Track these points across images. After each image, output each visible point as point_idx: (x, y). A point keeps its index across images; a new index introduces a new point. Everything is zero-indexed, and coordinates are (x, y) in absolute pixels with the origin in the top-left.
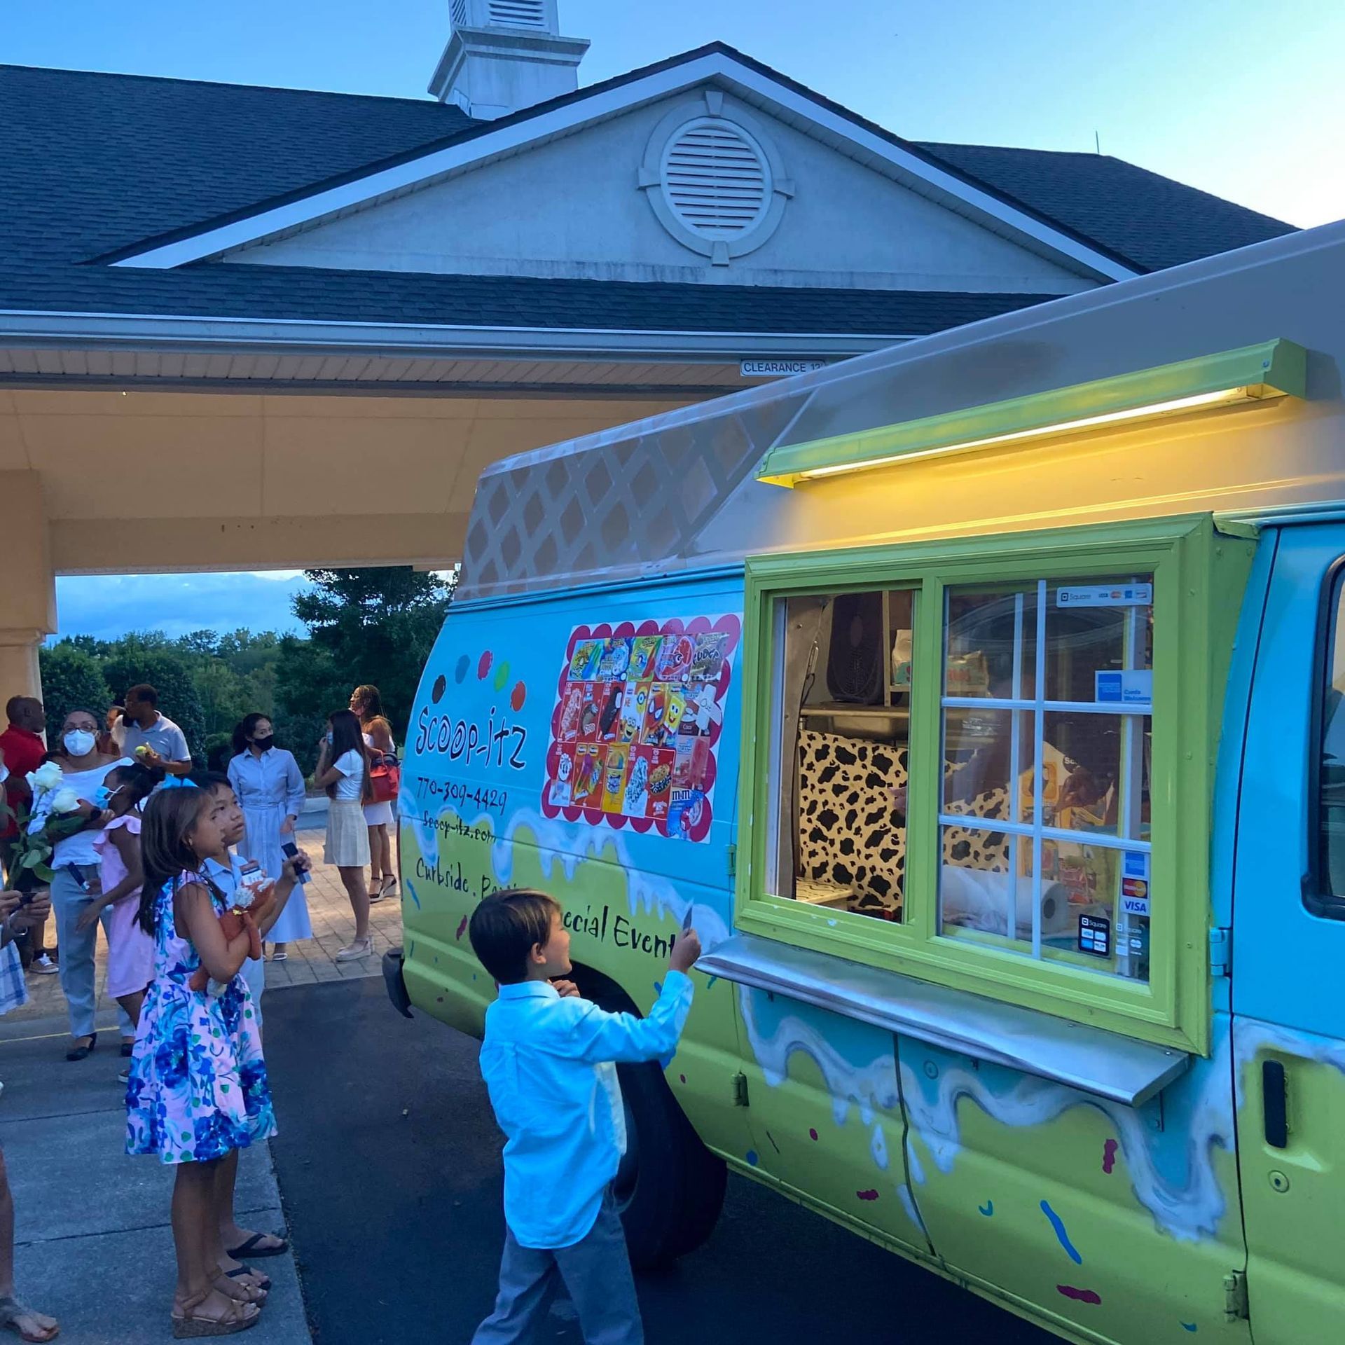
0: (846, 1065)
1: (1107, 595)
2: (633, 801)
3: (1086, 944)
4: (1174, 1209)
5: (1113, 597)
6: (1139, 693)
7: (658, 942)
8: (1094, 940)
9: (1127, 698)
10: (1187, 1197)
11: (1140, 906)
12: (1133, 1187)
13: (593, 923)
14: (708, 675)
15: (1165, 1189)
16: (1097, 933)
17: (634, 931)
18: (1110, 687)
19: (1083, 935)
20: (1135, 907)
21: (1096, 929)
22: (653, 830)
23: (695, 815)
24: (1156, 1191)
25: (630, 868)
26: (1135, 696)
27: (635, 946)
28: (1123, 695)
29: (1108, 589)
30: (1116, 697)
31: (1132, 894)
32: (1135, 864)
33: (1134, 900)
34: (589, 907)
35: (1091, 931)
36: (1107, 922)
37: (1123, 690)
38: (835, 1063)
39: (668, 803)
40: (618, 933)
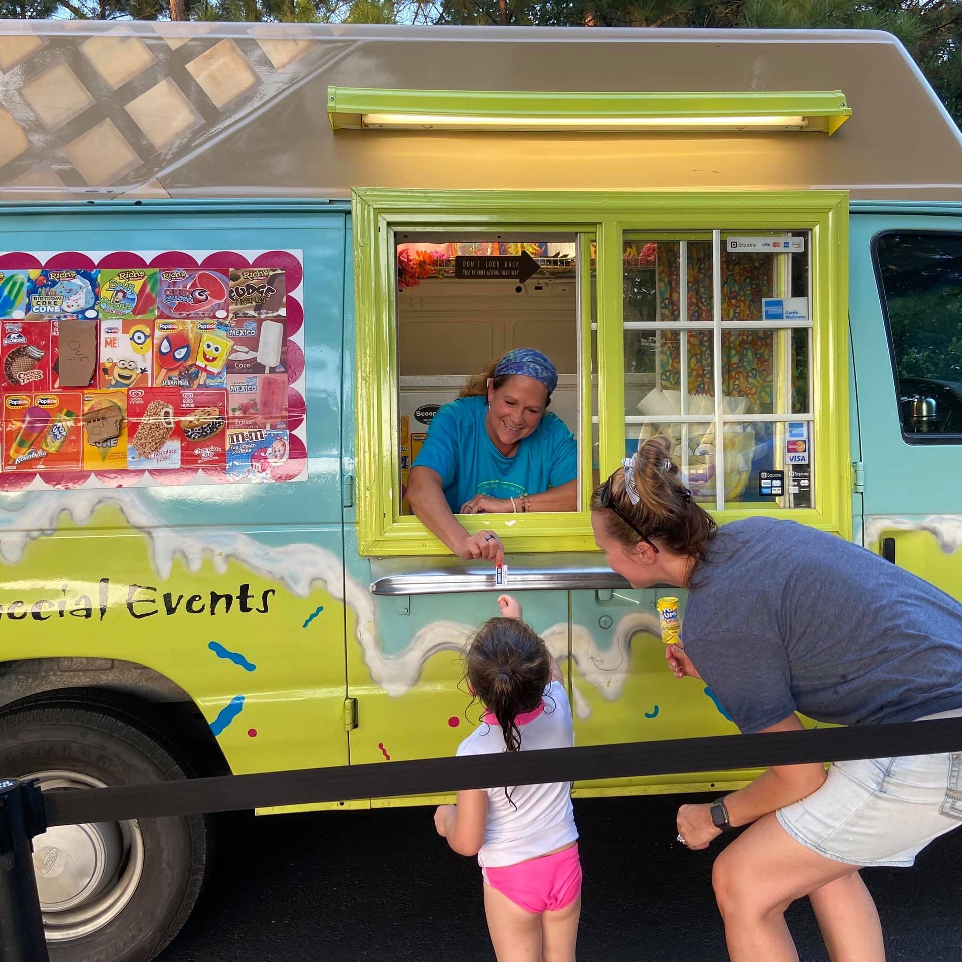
1: (769, 245)
3: (765, 491)
5: (774, 246)
6: (797, 313)
7: (215, 598)
8: (771, 486)
9: (787, 317)
11: (800, 458)
13: (78, 603)
14: (263, 311)
16: (774, 482)
17: (168, 597)
18: (773, 310)
19: (762, 485)
20: (797, 459)
21: (772, 479)
22: (201, 478)
23: (278, 454)
25: (150, 527)
26: (793, 315)
27: (171, 610)
28: (785, 315)
29: (770, 240)
30: (779, 316)
32: (796, 430)
33: (796, 454)
35: (769, 481)
36: (781, 473)
37: (784, 312)
39: (224, 448)
40: (135, 605)
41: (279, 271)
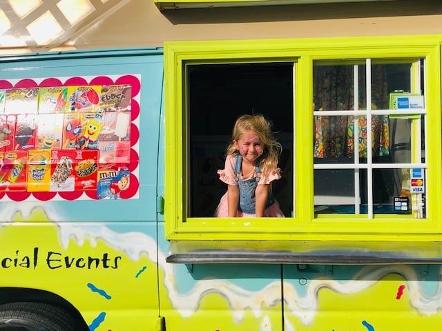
0: (246, 292)
2: (60, 183)
3: (397, 208)
4: (428, 305)
6: (417, 105)
7: (90, 260)
8: (401, 206)
9: (411, 107)
10: (435, 297)
11: (420, 189)
12: (410, 301)
13: (23, 260)
14: (119, 108)
15: (425, 297)
16: (403, 203)
17: (67, 259)
18: (403, 103)
19: (396, 205)
20: (418, 190)
22: (84, 197)
23: (124, 184)
24: (421, 300)
25: (59, 222)
26: (415, 106)
27: (68, 266)
28: (409, 106)
30: (406, 107)
31: (416, 185)
32: (416, 173)
33: (417, 187)
34: (17, 252)
35: (400, 203)
36: (407, 198)
37: (409, 104)
38: (238, 293)
39: (96, 180)
40: (50, 262)
41: (129, 86)
